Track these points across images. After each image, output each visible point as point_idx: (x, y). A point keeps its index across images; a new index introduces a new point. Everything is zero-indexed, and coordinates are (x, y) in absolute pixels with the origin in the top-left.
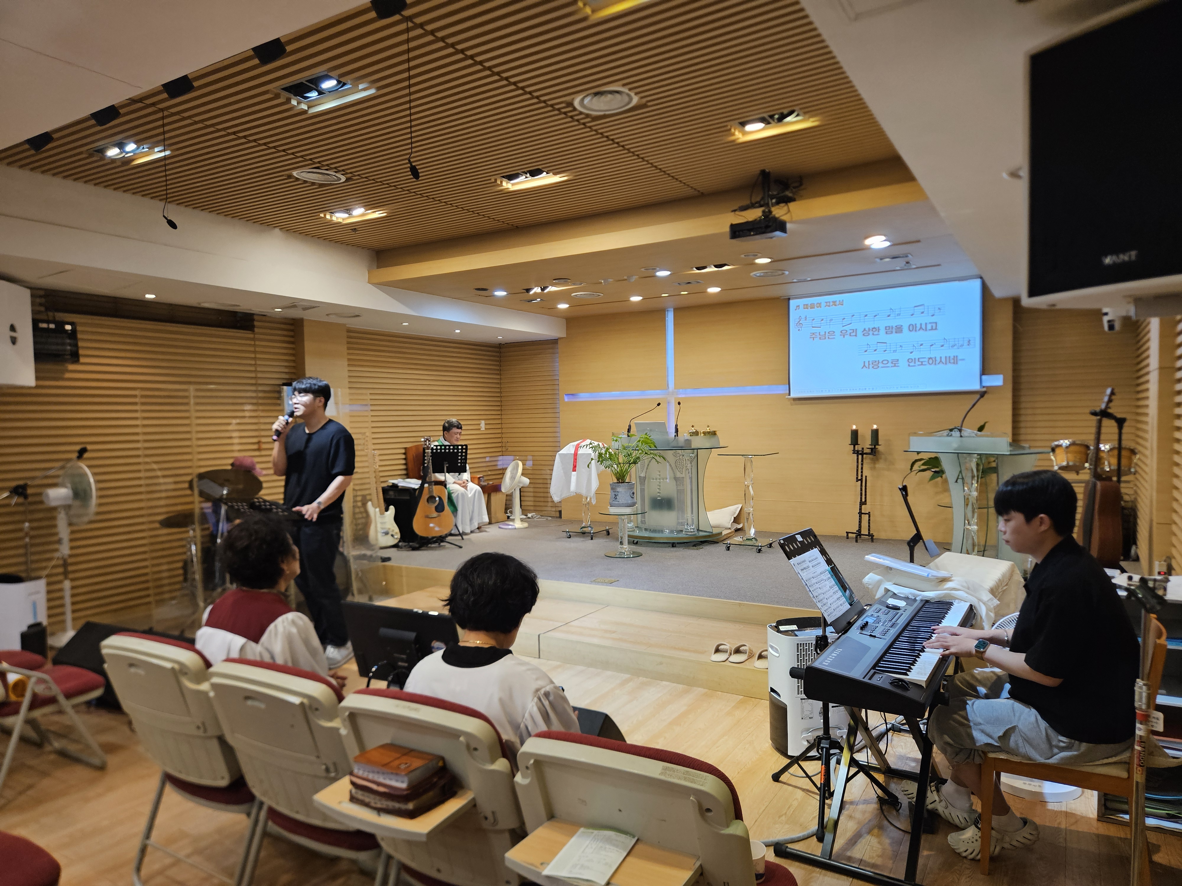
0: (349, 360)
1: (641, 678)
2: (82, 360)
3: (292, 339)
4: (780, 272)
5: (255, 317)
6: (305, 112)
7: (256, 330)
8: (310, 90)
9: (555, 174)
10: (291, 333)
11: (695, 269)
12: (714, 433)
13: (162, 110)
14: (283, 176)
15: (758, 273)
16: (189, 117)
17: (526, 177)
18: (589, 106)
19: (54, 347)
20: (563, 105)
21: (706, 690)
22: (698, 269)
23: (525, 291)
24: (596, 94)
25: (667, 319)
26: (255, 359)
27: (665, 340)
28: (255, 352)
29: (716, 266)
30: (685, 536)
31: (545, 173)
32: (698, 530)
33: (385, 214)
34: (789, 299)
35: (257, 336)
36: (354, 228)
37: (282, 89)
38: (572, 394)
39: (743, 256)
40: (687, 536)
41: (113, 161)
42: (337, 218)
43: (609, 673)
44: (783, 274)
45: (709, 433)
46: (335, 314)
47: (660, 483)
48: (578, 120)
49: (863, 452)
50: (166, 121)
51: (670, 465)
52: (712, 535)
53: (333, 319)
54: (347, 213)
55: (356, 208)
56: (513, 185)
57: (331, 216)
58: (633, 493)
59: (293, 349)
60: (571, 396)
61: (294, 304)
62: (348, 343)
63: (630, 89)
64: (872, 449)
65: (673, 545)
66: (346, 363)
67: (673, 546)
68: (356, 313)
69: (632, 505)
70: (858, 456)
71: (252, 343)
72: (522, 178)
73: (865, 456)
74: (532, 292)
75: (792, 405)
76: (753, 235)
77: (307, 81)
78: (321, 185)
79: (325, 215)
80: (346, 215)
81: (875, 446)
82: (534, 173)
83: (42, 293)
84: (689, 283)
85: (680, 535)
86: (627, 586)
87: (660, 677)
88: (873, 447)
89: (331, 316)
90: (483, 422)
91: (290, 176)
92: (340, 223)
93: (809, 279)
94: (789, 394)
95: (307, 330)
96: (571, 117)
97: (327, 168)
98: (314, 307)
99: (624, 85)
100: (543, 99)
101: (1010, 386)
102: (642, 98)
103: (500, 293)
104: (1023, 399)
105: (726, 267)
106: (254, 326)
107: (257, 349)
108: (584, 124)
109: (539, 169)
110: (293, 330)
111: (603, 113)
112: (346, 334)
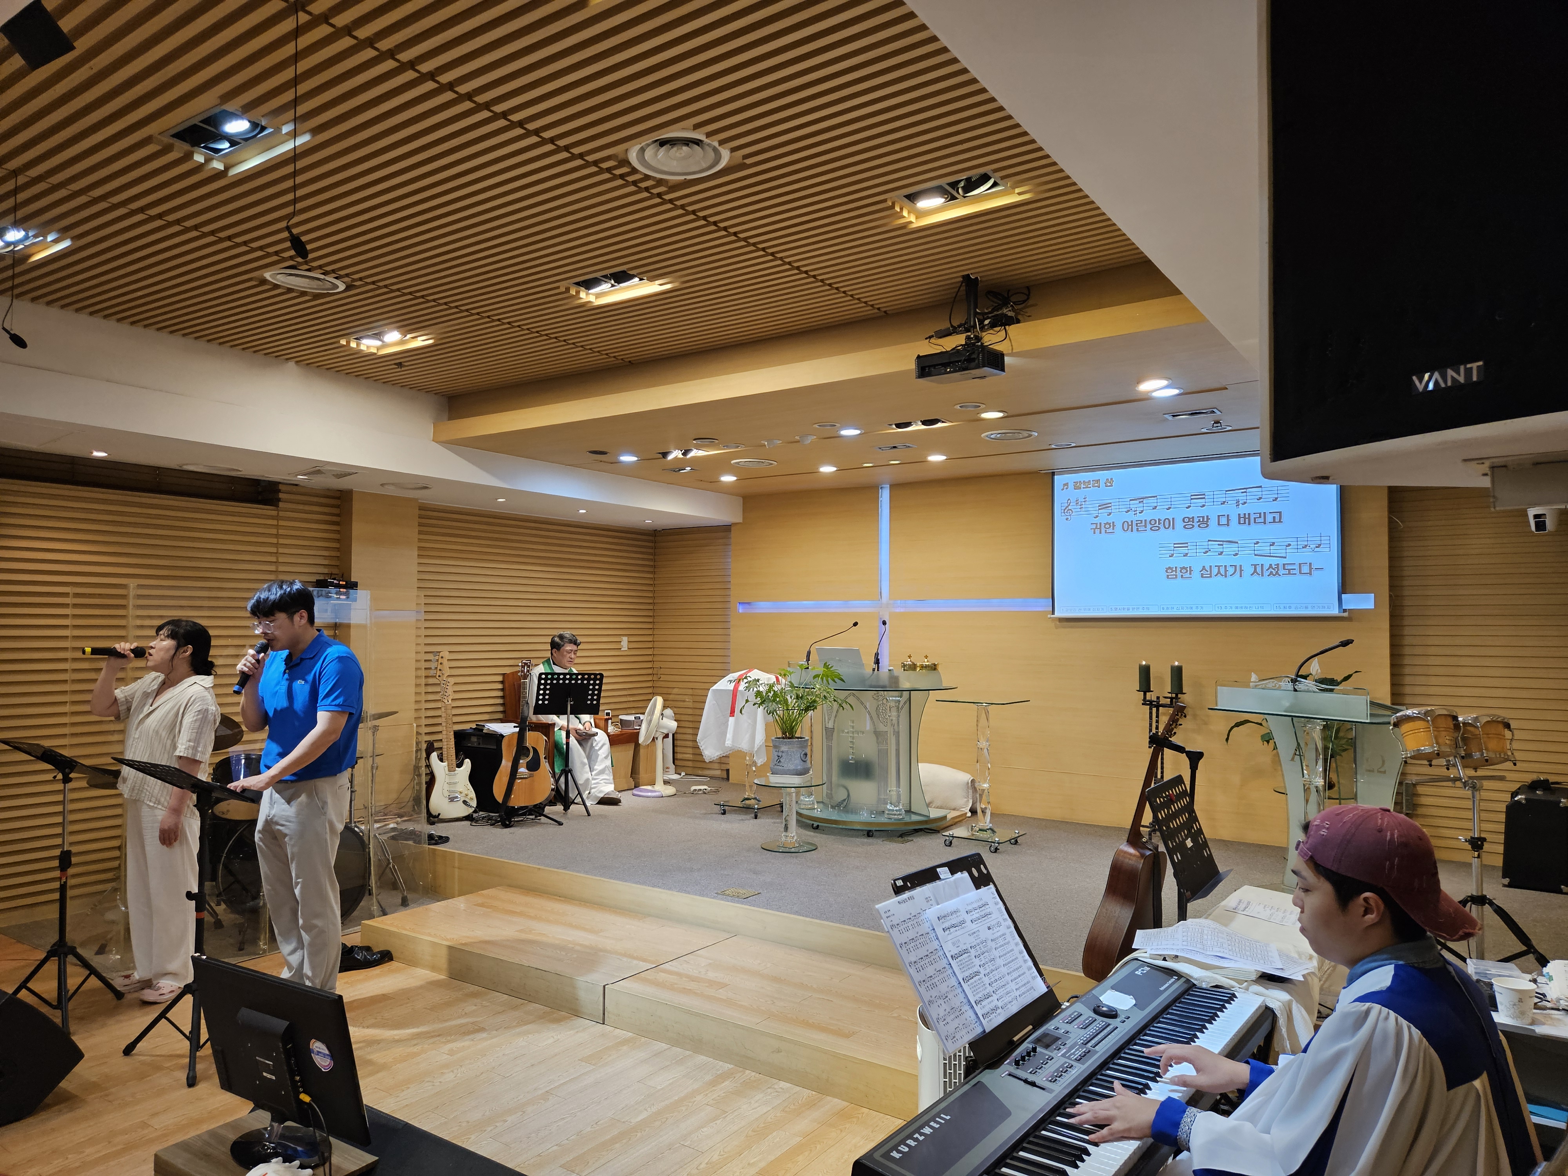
0: (420, 548)
1: (747, 1072)
3: (335, 519)
4: (1025, 434)
5: (281, 487)
6: (222, 174)
7: (281, 504)
9: (652, 279)
10: (335, 511)
11: (894, 426)
12: (934, 667)
13: (15, 173)
14: (251, 279)
15: (994, 434)
16: (61, 185)
17: (613, 286)
18: (653, 163)
20: (611, 163)
21: (845, 1104)
22: (899, 426)
23: (661, 456)
24: (660, 143)
25: (880, 499)
26: (277, 545)
27: (877, 530)
28: (277, 536)
29: (924, 423)
30: (886, 821)
31: (637, 279)
32: (909, 811)
33: (431, 342)
34: (1053, 474)
35: (281, 514)
36: (400, 360)
37: (174, 136)
38: (748, 603)
39: (958, 407)
40: (889, 821)
42: (368, 347)
43: (701, 1059)
44: (1030, 436)
45: (926, 667)
46: (393, 484)
47: (853, 738)
48: (646, 190)
49: (1158, 702)
51: (870, 714)
52: (930, 821)
53: (390, 491)
54: (379, 339)
55: (387, 332)
56: (598, 296)
57: (358, 345)
58: (806, 755)
59: (338, 532)
60: (746, 606)
61: (317, 468)
62: (420, 525)
63: (709, 135)
64: (1172, 699)
65: (869, 834)
66: (416, 553)
67: (869, 836)
68: (424, 484)
69: (803, 772)
70: (1151, 709)
71: (275, 522)
72: (605, 287)
73: (1161, 708)
74: (671, 457)
75: (1056, 628)
76: (950, 372)
77: (201, 122)
78: (317, 296)
79: (348, 343)
80: (378, 343)
81: (1177, 695)
82: (620, 278)
84: (895, 447)
85: (883, 819)
86: (768, 905)
87: (778, 1073)
88: (1174, 695)
89: (386, 487)
90: (625, 639)
91: (264, 282)
92: (375, 354)
93: (1073, 445)
94: (1053, 613)
95: (356, 506)
96: (634, 183)
97: (307, 267)
98: (350, 474)
99: (696, 127)
101: (1387, 611)
102: (733, 150)
103: (628, 458)
104: (1407, 631)
105: (940, 425)
106: (279, 500)
107: (281, 532)
108: (659, 195)
109: (624, 272)
110: (338, 507)
111: (683, 178)
112: (417, 512)
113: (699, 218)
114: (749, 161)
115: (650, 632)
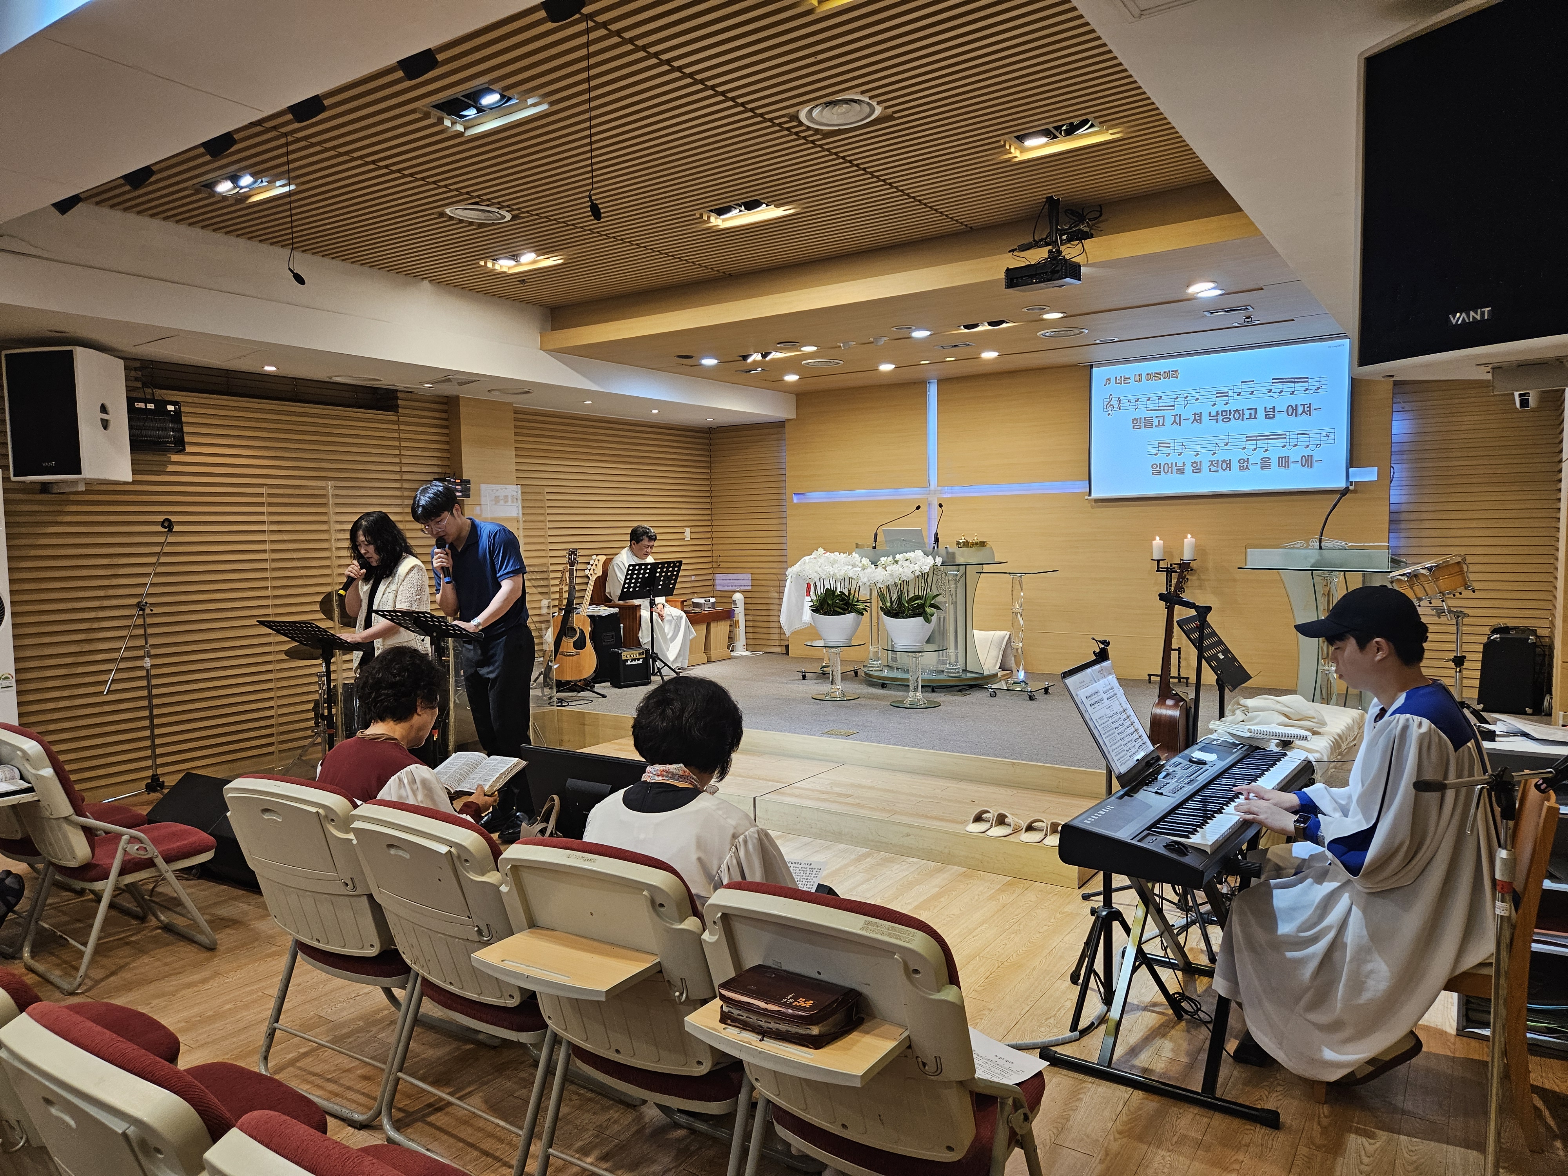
0: (517, 449)
1: (881, 853)
2: (188, 449)
3: (444, 422)
4: (1077, 331)
5: (399, 394)
6: (461, 134)
7: (400, 410)
8: (467, 107)
9: (776, 206)
10: (444, 415)
11: (962, 328)
12: (984, 544)
13: (286, 135)
14: (433, 214)
15: (1048, 332)
16: (319, 143)
17: (741, 211)
18: (819, 119)
19: (154, 433)
20: (786, 119)
22: (966, 327)
23: (741, 358)
24: (828, 104)
25: (928, 393)
26: (399, 448)
27: (926, 421)
28: (399, 439)
29: (990, 324)
30: (946, 677)
31: (764, 205)
32: (965, 671)
33: (561, 261)
34: (1091, 367)
35: (401, 419)
36: (522, 279)
37: (434, 106)
38: (803, 494)
39: (1024, 311)
40: (949, 678)
41: (224, 198)
42: (501, 266)
44: (1081, 332)
45: (978, 544)
46: (497, 390)
48: (804, 138)
50: (291, 148)
52: (984, 677)
53: (496, 397)
54: (514, 260)
55: (524, 254)
56: (724, 220)
57: (494, 264)
59: (447, 435)
60: (801, 496)
61: (447, 377)
62: (516, 427)
63: (871, 98)
65: (933, 689)
66: (514, 453)
68: (525, 389)
71: (396, 427)
72: (735, 212)
74: (750, 360)
75: (1092, 507)
76: (1033, 283)
77: (463, 96)
78: (481, 226)
79: (486, 263)
80: (512, 263)
82: (751, 205)
83: (138, 364)
84: (956, 346)
85: (941, 677)
86: (869, 739)
87: (906, 852)
89: (494, 392)
90: (688, 530)
91: (442, 214)
92: (505, 273)
93: (1115, 340)
94: (1090, 494)
95: (463, 410)
96: (796, 133)
97: (488, 203)
98: (472, 381)
99: (862, 93)
100: (759, 112)
102: (886, 108)
103: (709, 362)
105: (1004, 325)
106: (398, 406)
107: (402, 436)
108: (813, 142)
109: (756, 200)
110: (445, 411)
111: (837, 128)
112: (513, 415)
113: (839, 158)
114: (896, 115)
115: (709, 523)
